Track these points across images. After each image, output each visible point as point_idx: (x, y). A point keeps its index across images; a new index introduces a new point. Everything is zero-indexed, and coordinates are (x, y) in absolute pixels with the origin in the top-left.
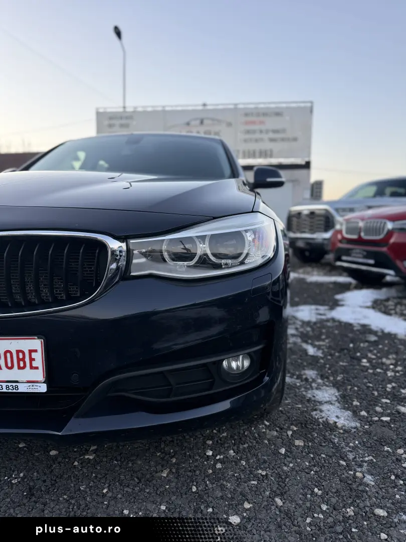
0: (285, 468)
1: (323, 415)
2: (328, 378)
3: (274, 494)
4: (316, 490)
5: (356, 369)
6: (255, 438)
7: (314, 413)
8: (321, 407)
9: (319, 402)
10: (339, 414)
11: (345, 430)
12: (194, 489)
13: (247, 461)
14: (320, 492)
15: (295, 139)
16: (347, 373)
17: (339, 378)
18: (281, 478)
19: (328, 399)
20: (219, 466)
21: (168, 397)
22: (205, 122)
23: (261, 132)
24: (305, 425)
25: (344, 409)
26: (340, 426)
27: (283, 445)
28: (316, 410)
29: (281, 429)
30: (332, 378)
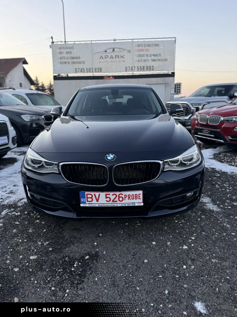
0: (202, 224)
1: (208, 207)
2: (205, 194)
3: (201, 232)
4: (213, 230)
5: (214, 189)
6: (188, 216)
7: (204, 207)
8: (206, 205)
9: (205, 203)
10: (213, 207)
11: (217, 212)
12: (177, 231)
13: (189, 223)
14: (214, 230)
15: (166, 60)
16: (212, 191)
17: (209, 193)
18: (202, 227)
19: (208, 202)
20: (181, 225)
21: (172, 205)
22: (115, 50)
23: (147, 55)
24: (203, 211)
25: (214, 205)
26: (215, 211)
27: (198, 218)
28: (205, 206)
29: (196, 213)
30: (206, 194)
